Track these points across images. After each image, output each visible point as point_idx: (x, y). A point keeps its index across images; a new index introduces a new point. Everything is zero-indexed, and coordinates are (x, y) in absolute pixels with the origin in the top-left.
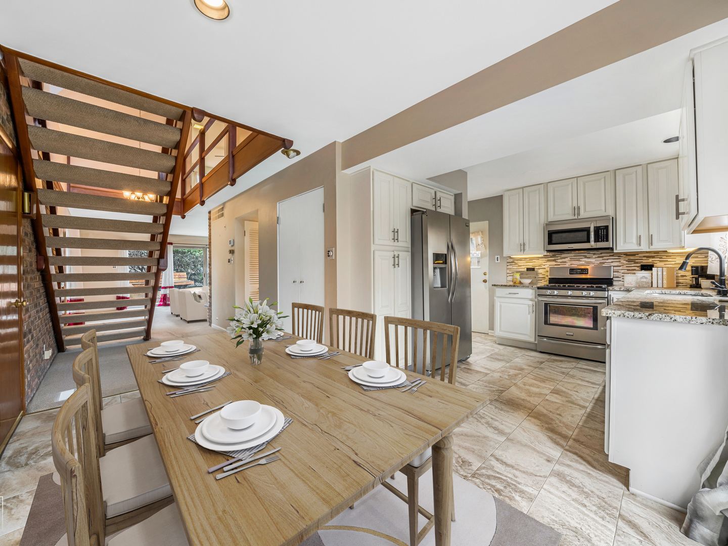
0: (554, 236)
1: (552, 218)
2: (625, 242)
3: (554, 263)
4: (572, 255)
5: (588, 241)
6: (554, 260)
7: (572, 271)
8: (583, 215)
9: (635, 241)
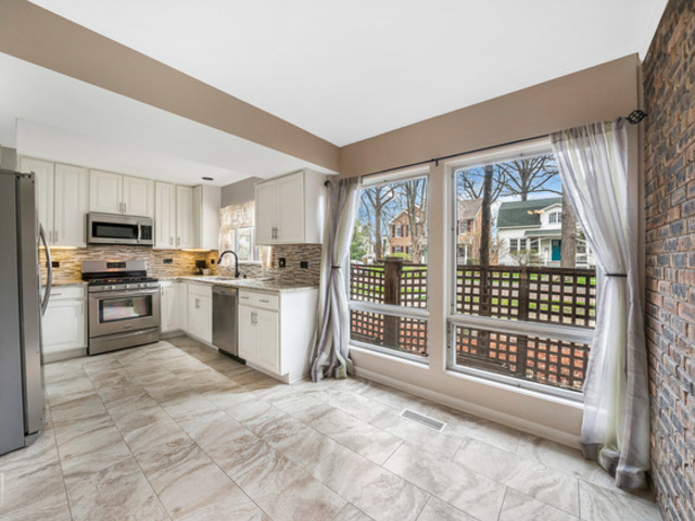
0: (99, 228)
1: (93, 209)
2: (161, 241)
3: (85, 256)
4: (107, 248)
5: (136, 237)
6: (86, 254)
7: (110, 265)
8: (128, 213)
9: (167, 240)
